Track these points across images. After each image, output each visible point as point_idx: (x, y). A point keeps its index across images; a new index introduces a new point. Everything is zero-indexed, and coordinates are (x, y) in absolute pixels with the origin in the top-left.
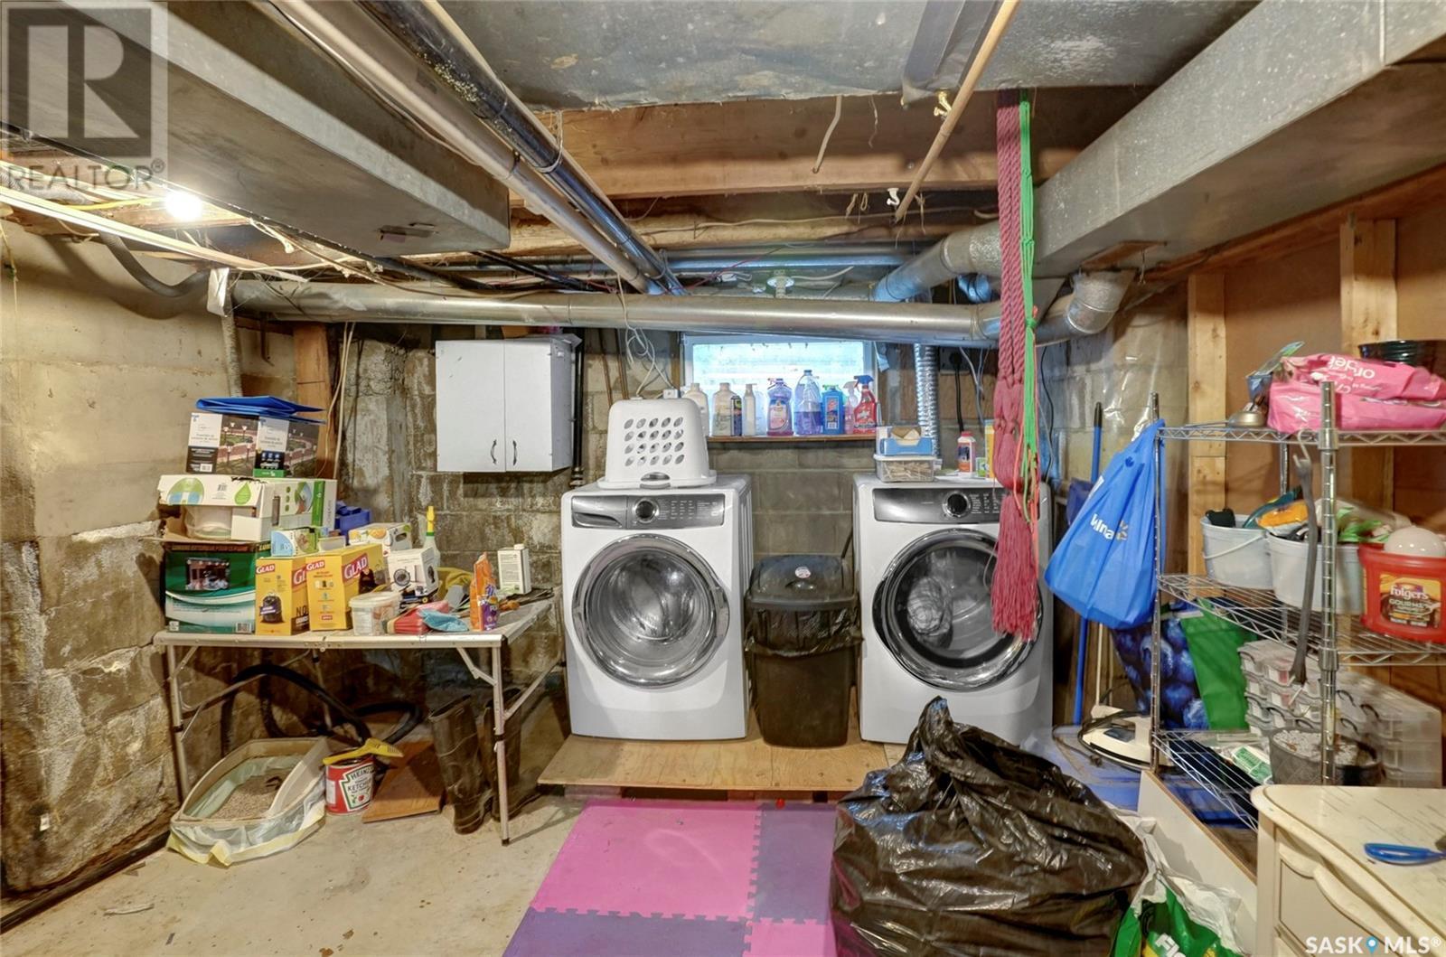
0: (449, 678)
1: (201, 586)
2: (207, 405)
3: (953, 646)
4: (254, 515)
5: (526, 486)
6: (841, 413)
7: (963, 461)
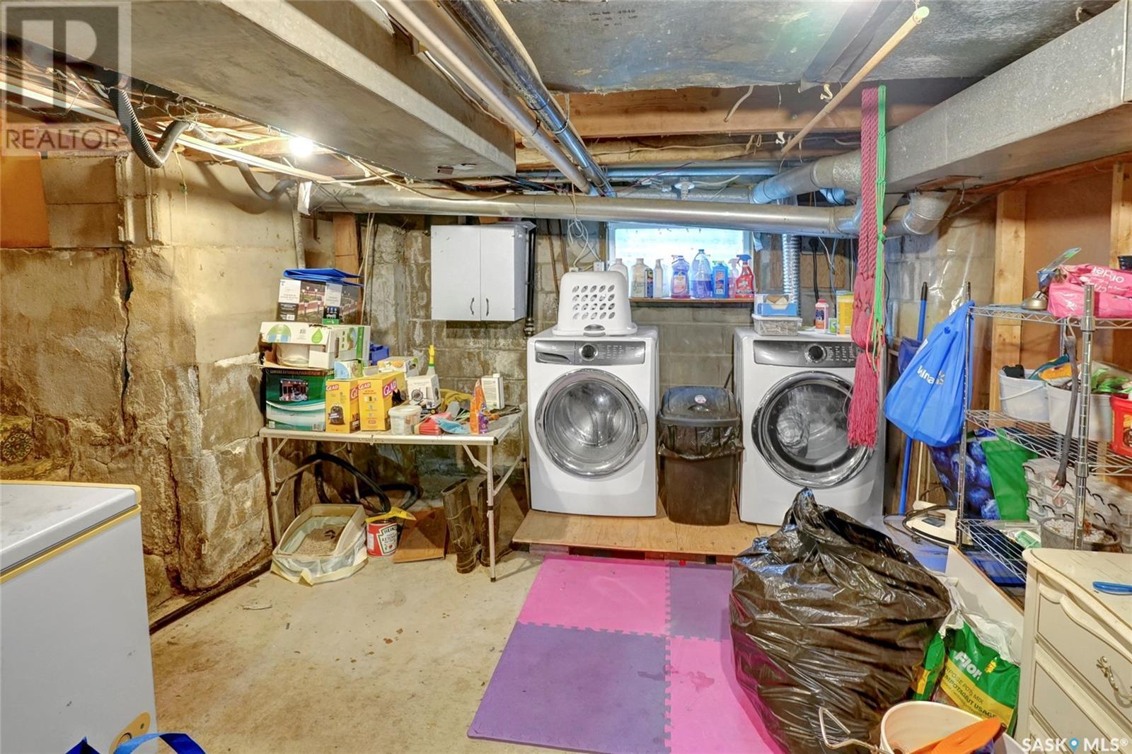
0: (434, 468)
1: (290, 398)
2: (290, 274)
3: (808, 456)
4: (324, 351)
5: (492, 331)
6: (726, 283)
7: (819, 321)
